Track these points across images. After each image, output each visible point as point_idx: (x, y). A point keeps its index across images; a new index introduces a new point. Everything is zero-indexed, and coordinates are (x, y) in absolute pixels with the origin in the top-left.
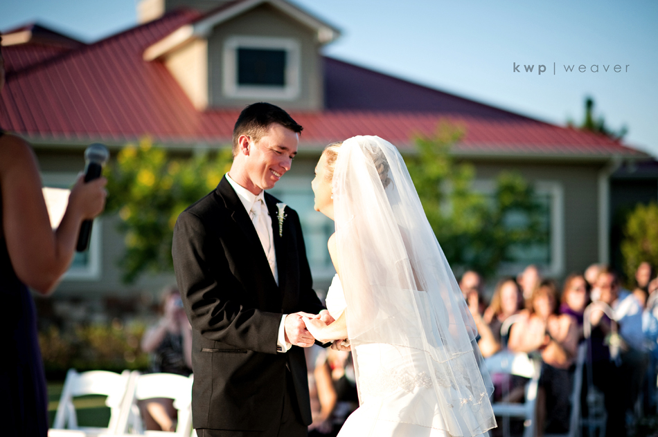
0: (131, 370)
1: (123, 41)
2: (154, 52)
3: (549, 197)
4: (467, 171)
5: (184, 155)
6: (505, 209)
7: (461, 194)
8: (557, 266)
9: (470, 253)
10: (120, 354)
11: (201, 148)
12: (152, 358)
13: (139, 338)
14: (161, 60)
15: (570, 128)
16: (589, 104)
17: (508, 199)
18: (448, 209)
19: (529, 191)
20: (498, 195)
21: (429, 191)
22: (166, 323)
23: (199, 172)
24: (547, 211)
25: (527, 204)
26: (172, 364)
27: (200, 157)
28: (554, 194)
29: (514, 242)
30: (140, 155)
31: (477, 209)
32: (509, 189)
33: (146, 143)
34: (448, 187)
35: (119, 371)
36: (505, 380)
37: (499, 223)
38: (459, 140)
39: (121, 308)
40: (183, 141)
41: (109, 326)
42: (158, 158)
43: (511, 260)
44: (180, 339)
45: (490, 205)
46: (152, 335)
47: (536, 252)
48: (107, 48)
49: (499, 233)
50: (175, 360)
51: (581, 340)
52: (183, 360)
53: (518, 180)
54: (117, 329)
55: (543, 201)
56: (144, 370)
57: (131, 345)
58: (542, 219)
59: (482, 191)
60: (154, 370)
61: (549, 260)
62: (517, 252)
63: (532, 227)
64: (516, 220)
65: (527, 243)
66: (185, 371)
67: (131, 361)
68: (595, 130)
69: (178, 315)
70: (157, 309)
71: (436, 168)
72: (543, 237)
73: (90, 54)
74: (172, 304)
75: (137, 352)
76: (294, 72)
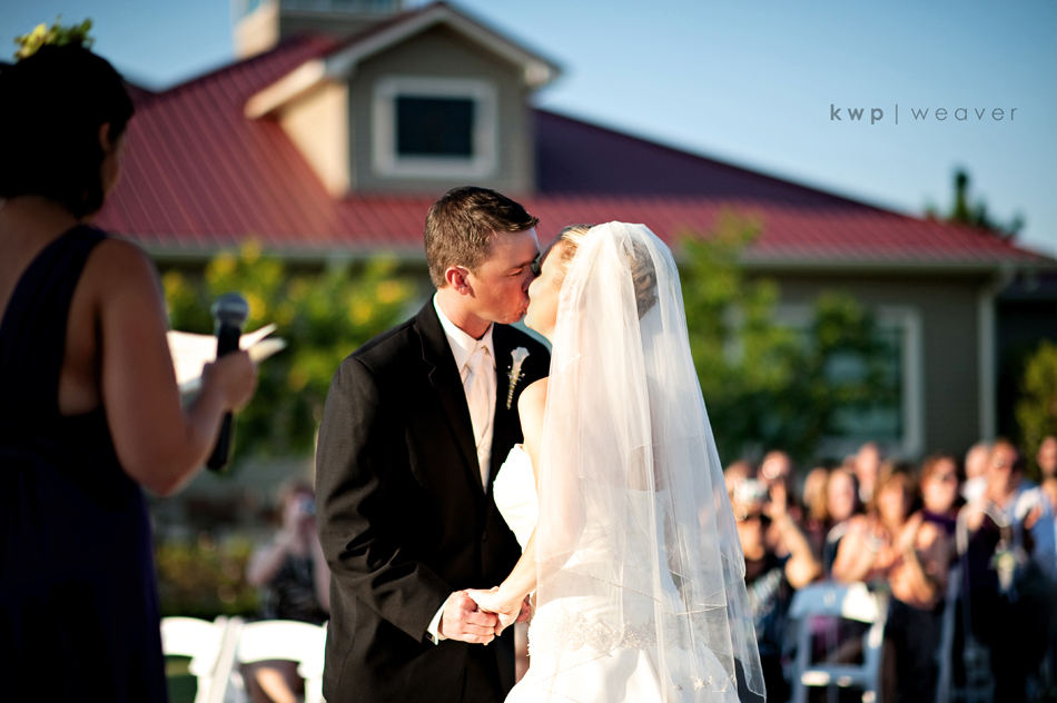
0: (230, 615)
1: (212, 87)
2: (263, 103)
3: (899, 332)
4: (767, 291)
5: (311, 269)
6: (827, 351)
7: (757, 328)
8: (913, 443)
9: (773, 424)
10: (211, 590)
11: (339, 256)
12: (265, 596)
13: (242, 564)
14: (274, 117)
15: (930, 220)
16: (962, 181)
17: (832, 336)
18: (736, 353)
19: (867, 324)
20: (816, 329)
21: (706, 323)
22: (286, 540)
23: (336, 296)
24: (896, 354)
25: (864, 342)
26: (297, 605)
27: (338, 272)
28: (907, 327)
29: (843, 405)
30: (241, 270)
31: (783, 352)
32: (835, 319)
33: (251, 250)
34: (737, 317)
35: (210, 618)
36: (830, 626)
37: (819, 373)
38: (752, 241)
39: (213, 517)
40: (310, 247)
41: (193, 544)
42: (270, 275)
43: (839, 433)
44: (310, 565)
45: (804, 344)
46: (264, 560)
47: (879, 420)
48: (186, 98)
49: (820, 390)
50: (301, 599)
51: (954, 560)
52: (314, 599)
53: (849, 305)
54: (206, 549)
55: (890, 338)
56: (251, 615)
57: (230, 575)
58: (887, 368)
59: (790, 323)
60: (267, 615)
61: (899, 433)
62: (848, 420)
63: (872, 380)
64: (846, 369)
65: (863, 406)
66: (315, 616)
67: (229, 601)
68: (971, 222)
69: (306, 524)
70: (271, 517)
71: (717, 287)
72: (890, 396)
73: (160, 108)
74: (295, 510)
75: (240, 585)
76: (486, 134)
